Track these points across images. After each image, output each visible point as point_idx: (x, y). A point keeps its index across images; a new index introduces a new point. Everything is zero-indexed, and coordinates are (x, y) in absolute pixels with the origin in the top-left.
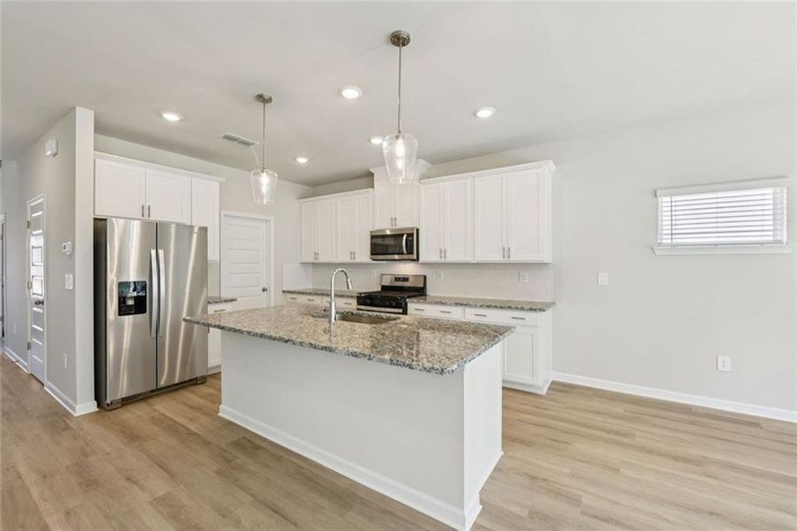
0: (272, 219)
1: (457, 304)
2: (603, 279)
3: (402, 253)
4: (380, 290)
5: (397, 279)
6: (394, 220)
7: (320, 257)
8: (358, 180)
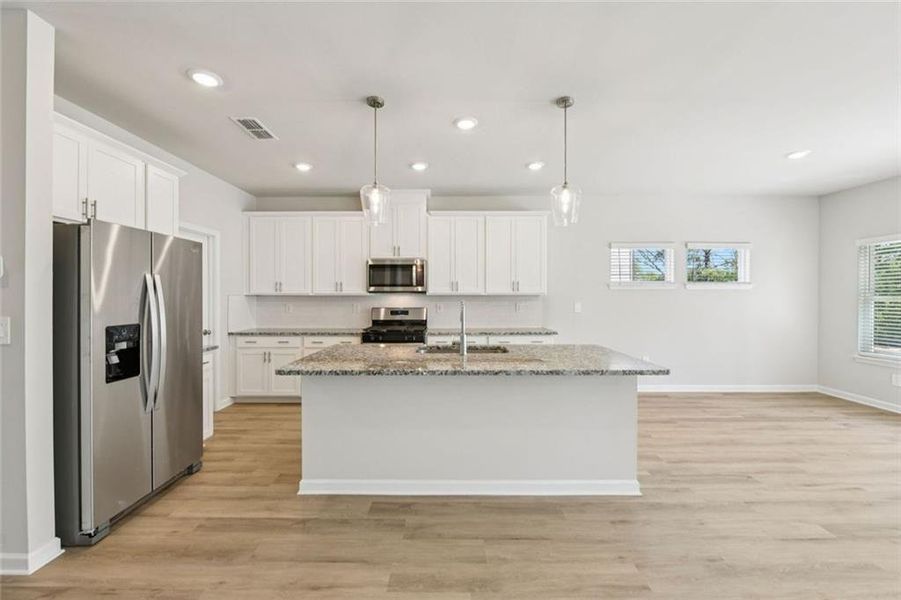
0: (218, 236)
1: (481, 334)
2: (578, 307)
3: (411, 285)
4: (370, 325)
5: (394, 312)
6: (396, 249)
7: (283, 287)
8: (336, 199)
